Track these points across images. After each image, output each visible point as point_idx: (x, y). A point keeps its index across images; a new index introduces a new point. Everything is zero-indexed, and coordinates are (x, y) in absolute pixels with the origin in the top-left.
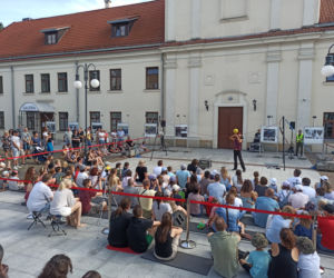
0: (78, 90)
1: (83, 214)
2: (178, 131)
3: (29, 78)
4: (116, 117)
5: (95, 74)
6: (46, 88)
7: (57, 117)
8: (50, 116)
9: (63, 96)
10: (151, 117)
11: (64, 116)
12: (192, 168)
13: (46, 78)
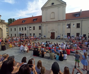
0: (28, 30)
1: (29, 50)
2: (44, 36)
3: (20, 28)
4: (34, 34)
5: (31, 27)
6: (23, 30)
7: (24, 35)
8: (23, 34)
9: (25, 31)
10: (40, 34)
11: (26, 34)
12: (47, 42)
13: (23, 28)
